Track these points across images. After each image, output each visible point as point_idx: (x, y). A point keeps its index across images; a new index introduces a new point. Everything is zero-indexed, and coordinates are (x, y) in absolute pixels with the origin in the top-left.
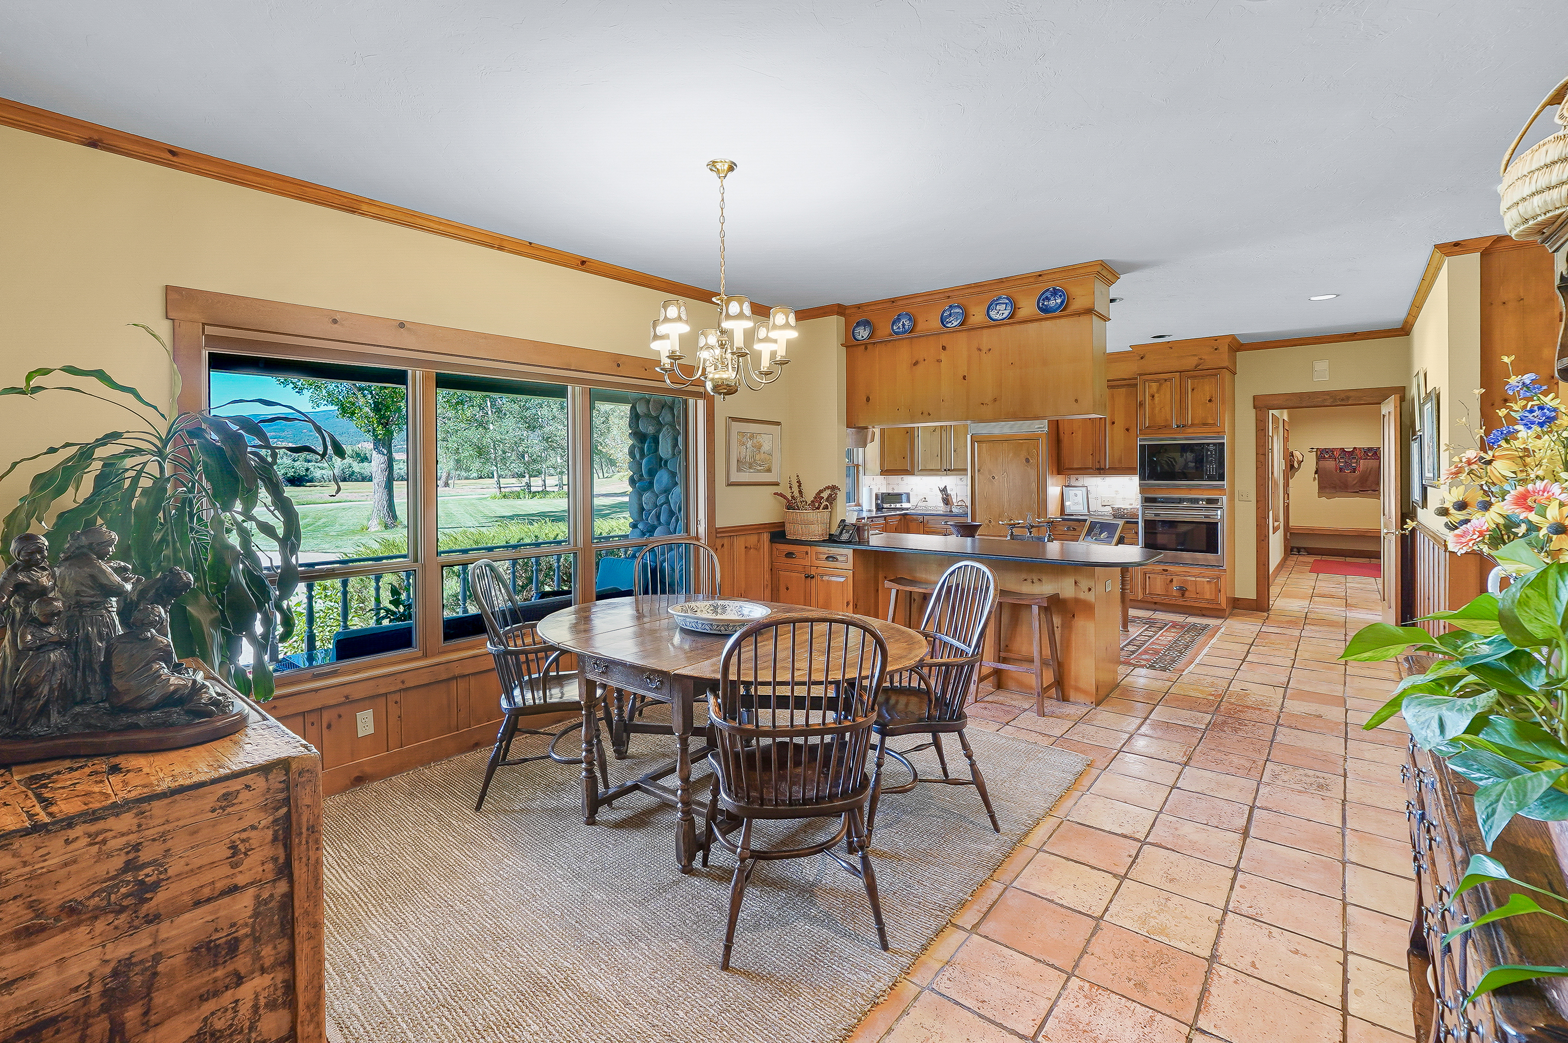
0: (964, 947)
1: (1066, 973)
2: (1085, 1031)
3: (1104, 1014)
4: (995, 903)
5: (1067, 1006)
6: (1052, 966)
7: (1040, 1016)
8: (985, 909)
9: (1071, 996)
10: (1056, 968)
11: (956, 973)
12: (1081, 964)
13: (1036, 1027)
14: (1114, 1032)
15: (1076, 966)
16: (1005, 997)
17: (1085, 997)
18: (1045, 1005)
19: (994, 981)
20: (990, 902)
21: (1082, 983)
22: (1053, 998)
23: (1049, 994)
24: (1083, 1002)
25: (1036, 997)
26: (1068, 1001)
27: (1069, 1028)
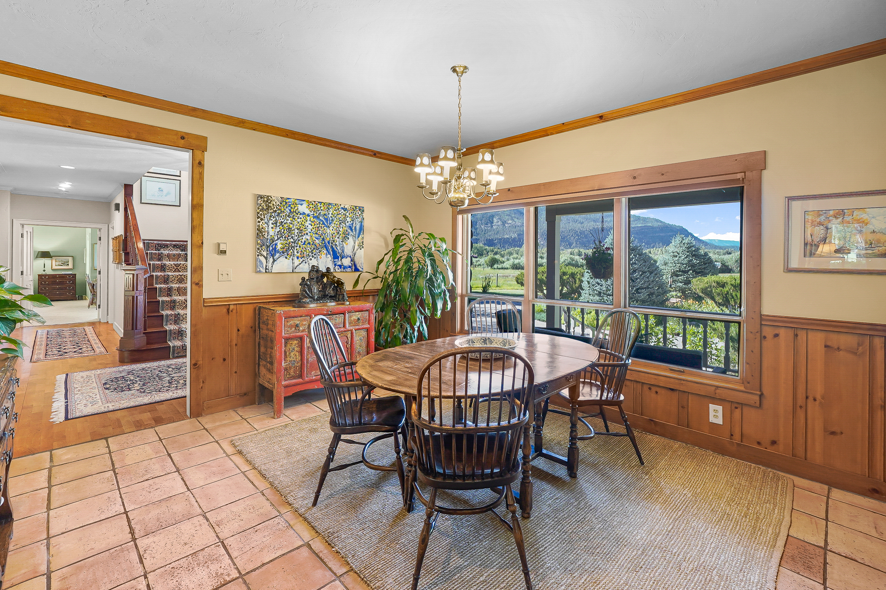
0: (296, 535)
1: (245, 575)
2: (206, 562)
3: (206, 577)
4: (325, 563)
5: (225, 563)
6: (254, 570)
7: (230, 549)
8: (321, 555)
9: (229, 568)
10: (252, 571)
11: (280, 526)
12: (244, 586)
13: (226, 545)
14: (194, 575)
15: (245, 582)
16: (252, 540)
17: (222, 574)
18: (234, 554)
19: (265, 539)
20: (326, 560)
21: (231, 577)
22: (235, 560)
23: (238, 559)
24: (221, 571)
25: (241, 552)
26: (227, 565)
27: (214, 557)
